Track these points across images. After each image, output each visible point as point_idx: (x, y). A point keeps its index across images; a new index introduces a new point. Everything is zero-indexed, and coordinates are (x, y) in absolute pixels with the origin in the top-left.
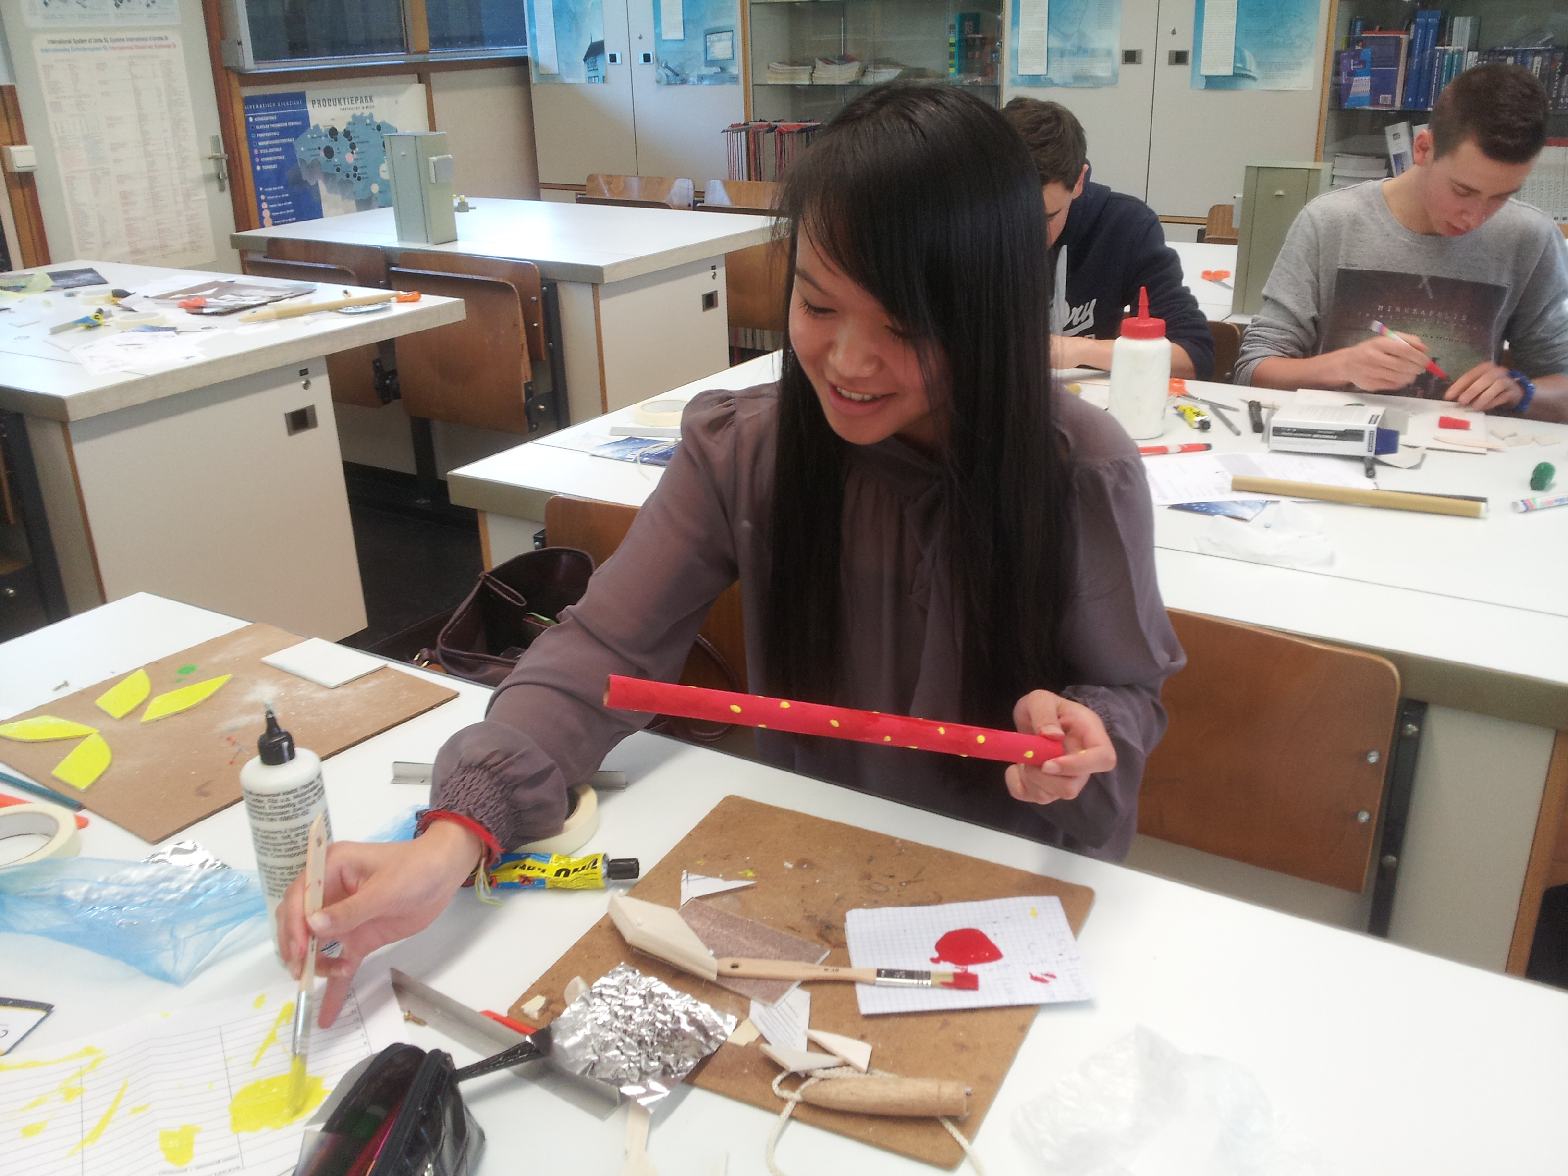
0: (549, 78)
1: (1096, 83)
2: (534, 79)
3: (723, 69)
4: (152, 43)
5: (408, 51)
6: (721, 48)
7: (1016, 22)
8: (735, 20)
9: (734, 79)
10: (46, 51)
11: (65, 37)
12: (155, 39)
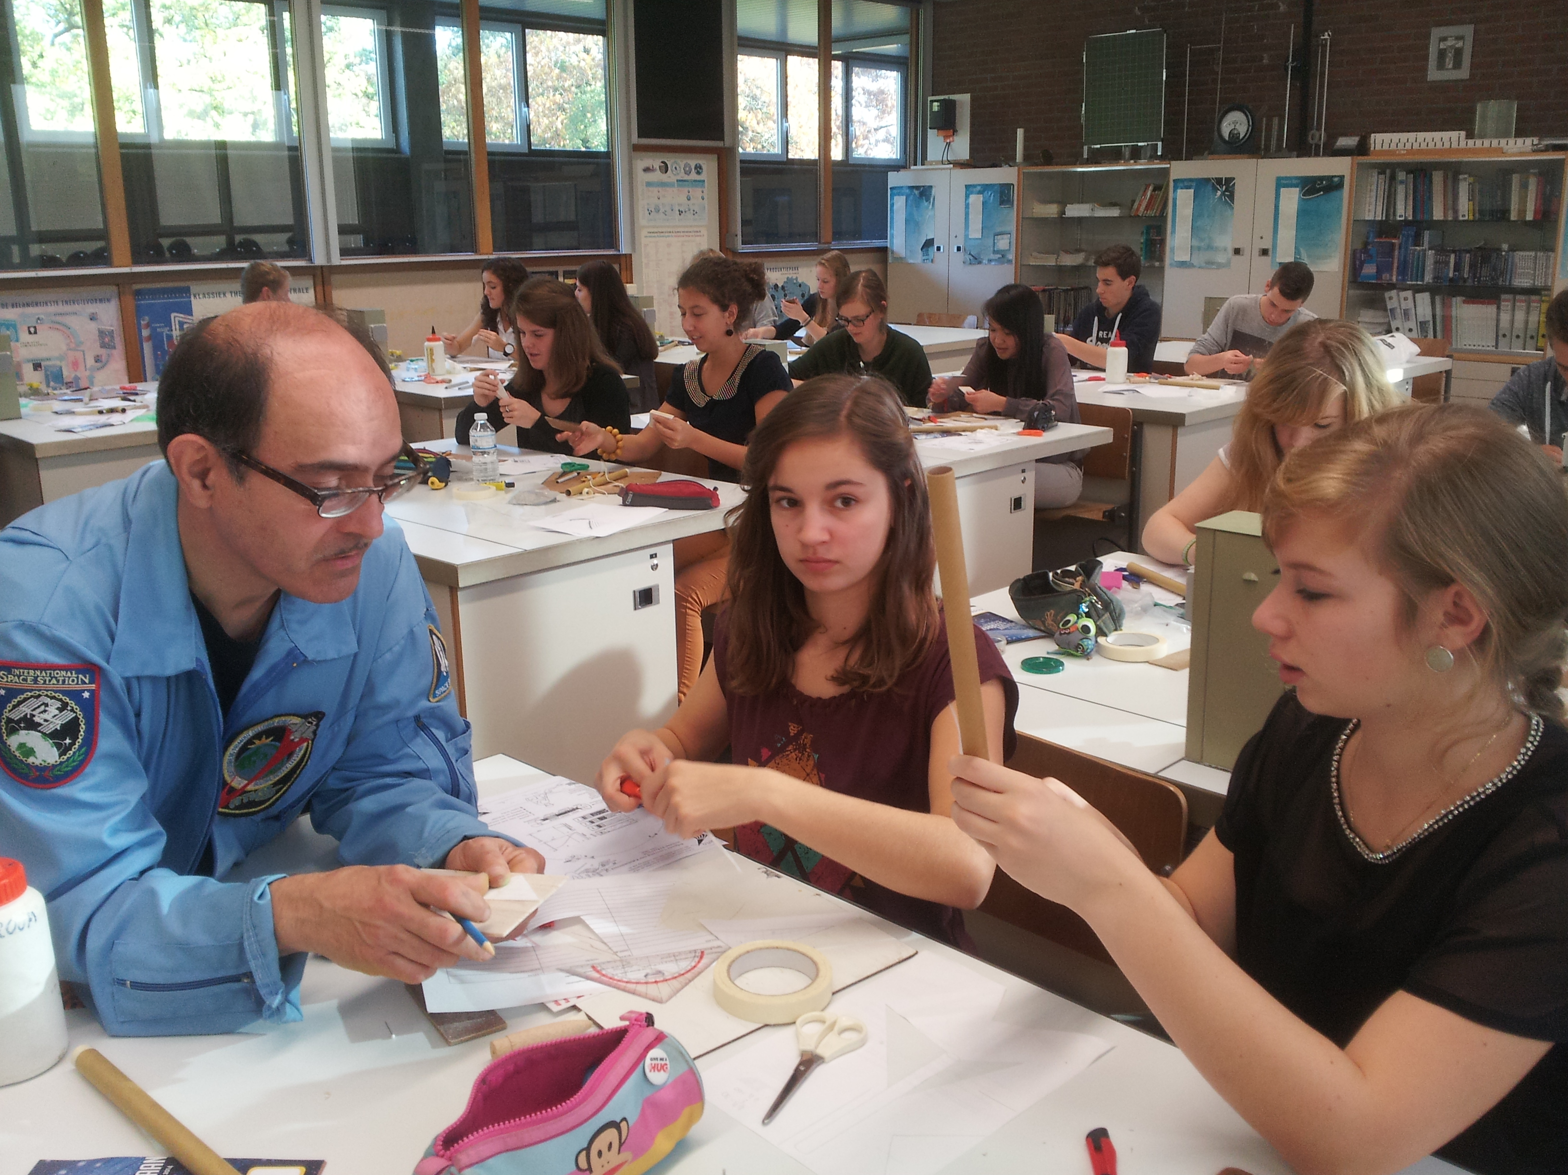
0: (899, 259)
1: (1220, 266)
2: (890, 260)
3: (1003, 256)
4: (693, 234)
5: (820, 243)
6: (1003, 243)
7: (1173, 231)
8: (1012, 227)
9: (1009, 261)
10: (646, 237)
11: (655, 230)
12: (695, 232)
